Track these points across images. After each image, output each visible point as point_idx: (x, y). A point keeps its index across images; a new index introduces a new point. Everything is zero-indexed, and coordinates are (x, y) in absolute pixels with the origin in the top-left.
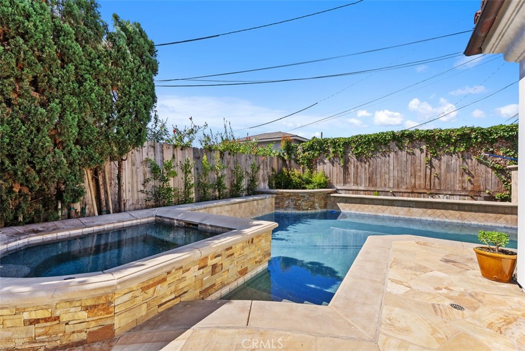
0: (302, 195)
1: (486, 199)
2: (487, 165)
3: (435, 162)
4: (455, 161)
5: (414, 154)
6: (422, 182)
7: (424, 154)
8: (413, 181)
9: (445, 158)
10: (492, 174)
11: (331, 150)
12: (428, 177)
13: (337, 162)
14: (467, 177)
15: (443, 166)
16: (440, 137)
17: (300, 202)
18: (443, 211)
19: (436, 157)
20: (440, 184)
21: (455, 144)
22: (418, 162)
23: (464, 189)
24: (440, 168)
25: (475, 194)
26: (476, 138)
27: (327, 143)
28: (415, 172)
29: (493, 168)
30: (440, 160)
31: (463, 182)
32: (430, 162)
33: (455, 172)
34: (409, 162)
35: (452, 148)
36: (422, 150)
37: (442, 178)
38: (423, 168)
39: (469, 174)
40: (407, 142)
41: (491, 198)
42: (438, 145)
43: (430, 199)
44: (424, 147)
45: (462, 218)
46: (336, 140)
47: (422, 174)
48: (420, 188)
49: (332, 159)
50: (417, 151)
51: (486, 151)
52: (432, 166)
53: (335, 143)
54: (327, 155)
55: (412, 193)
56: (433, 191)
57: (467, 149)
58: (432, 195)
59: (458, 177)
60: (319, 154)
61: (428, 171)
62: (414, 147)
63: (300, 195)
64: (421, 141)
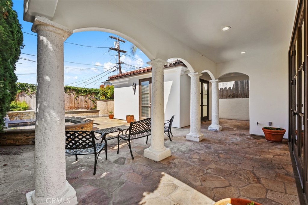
0: (25, 113)
1: (90, 109)
2: (90, 100)
3: (77, 98)
4: (83, 98)
5: (70, 95)
6: (74, 105)
7: (74, 95)
8: (70, 105)
9: (80, 97)
10: (92, 102)
11: (30, 90)
12: (75, 103)
13: (33, 96)
14: (86, 103)
15: (80, 100)
16: (79, 90)
17: (23, 117)
18: (83, 114)
19: (78, 97)
20: (79, 105)
21: (83, 93)
22: (72, 98)
23: (85, 107)
24: (79, 100)
25: (88, 108)
26: (88, 91)
27: (27, 86)
28: (71, 102)
29: (92, 100)
30: (79, 97)
31: (85, 105)
32: (76, 98)
33: (83, 101)
34: (69, 98)
35: (82, 94)
36: (73, 94)
37: (80, 104)
38: (74, 100)
39: (87, 102)
40: (68, 90)
41: (92, 109)
42: (78, 93)
43: (76, 111)
44: (74, 93)
45: (88, 115)
46: (33, 85)
47: (73, 102)
48: (73, 107)
49: (30, 94)
50: (72, 94)
51: (90, 96)
52: (77, 100)
53: (33, 87)
54: (27, 93)
55: (70, 109)
56: (77, 108)
57: (86, 94)
58: (77, 109)
59: (84, 103)
60: (21, 92)
61: (75, 101)
62: (71, 92)
63: (24, 113)
64: (73, 90)
